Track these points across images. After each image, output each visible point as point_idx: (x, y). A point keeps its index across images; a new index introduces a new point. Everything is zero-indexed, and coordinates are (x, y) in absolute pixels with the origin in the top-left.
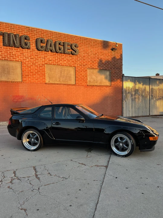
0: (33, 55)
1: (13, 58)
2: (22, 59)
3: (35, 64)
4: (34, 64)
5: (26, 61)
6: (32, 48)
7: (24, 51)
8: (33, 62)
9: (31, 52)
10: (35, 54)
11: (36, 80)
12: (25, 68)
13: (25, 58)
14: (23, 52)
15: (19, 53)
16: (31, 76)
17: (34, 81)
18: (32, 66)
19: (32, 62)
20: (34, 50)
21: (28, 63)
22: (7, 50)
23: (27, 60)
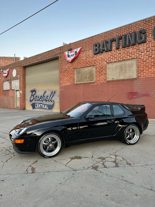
0: (150, 47)
1: (129, 57)
2: (138, 55)
3: (152, 56)
4: (150, 57)
5: (141, 56)
6: (148, 40)
7: (140, 46)
8: (149, 55)
9: (147, 44)
10: (152, 45)
11: (152, 73)
12: (140, 63)
13: (140, 54)
14: (139, 48)
15: (135, 50)
16: (146, 70)
17: (150, 75)
18: (147, 59)
19: (147, 55)
20: (150, 41)
21: (144, 58)
22: (125, 51)
23: (143, 55)
